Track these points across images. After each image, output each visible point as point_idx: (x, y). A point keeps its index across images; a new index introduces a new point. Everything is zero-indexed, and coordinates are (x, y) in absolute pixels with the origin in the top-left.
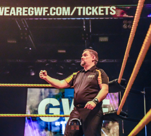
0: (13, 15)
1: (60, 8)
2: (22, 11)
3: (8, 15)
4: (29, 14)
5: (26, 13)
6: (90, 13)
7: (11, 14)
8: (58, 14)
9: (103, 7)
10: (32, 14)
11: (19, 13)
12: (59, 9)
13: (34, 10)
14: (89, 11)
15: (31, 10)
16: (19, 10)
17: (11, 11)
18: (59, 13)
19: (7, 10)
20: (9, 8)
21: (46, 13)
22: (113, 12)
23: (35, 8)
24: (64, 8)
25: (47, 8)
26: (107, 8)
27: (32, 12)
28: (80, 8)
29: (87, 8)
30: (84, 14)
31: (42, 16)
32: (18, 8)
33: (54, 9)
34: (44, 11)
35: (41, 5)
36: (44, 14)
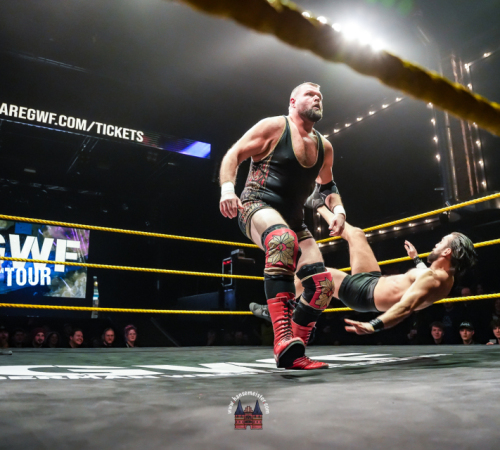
1: (74, 119)
2: (18, 112)
4: (29, 117)
5: (23, 115)
6: (112, 134)
8: (69, 126)
9: (129, 130)
10: (33, 119)
11: (13, 113)
12: (72, 120)
13: (36, 114)
14: (111, 130)
15: (32, 112)
16: (14, 108)
17: (2, 108)
18: (71, 125)
21: (53, 121)
22: (140, 139)
23: (38, 111)
24: (78, 120)
25: (55, 115)
26: (133, 131)
27: (34, 116)
28: (99, 124)
29: (109, 126)
30: (104, 133)
31: (47, 124)
32: (12, 106)
33: (65, 118)
34: (51, 119)
35: (47, 109)
36: (50, 122)
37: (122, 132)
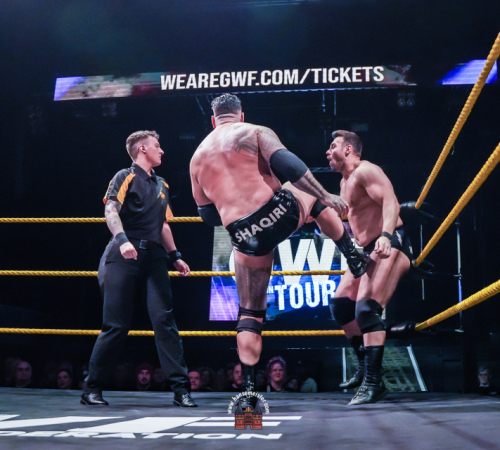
0: (191, 87)
1: (280, 72)
2: (209, 80)
3: (183, 87)
4: (222, 84)
5: (215, 83)
6: (337, 79)
7: (188, 87)
8: (275, 83)
9: (360, 68)
10: (228, 85)
11: (203, 83)
12: (277, 74)
13: (231, 78)
14: (335, 75)
15: (225, 77)
16: (203, 77)
17: (190, 80)
18: (277, 80)
19: (182, 79)
20: (184, 75)
21: (253, 82)
22: (378, 77)
23: (233, 74)
24: (287, 72)
25: (256, 72)
26: (367, 69)
27: (228, 81)
28: (316, 71)
29: (331, 70)
30: (325, 81)
31: (246, 87)
32: (201, 75)
33: (269, 73)
34: (250, 79)
35: (243, 68)
36: (250, 84)
37: (350, 74)
